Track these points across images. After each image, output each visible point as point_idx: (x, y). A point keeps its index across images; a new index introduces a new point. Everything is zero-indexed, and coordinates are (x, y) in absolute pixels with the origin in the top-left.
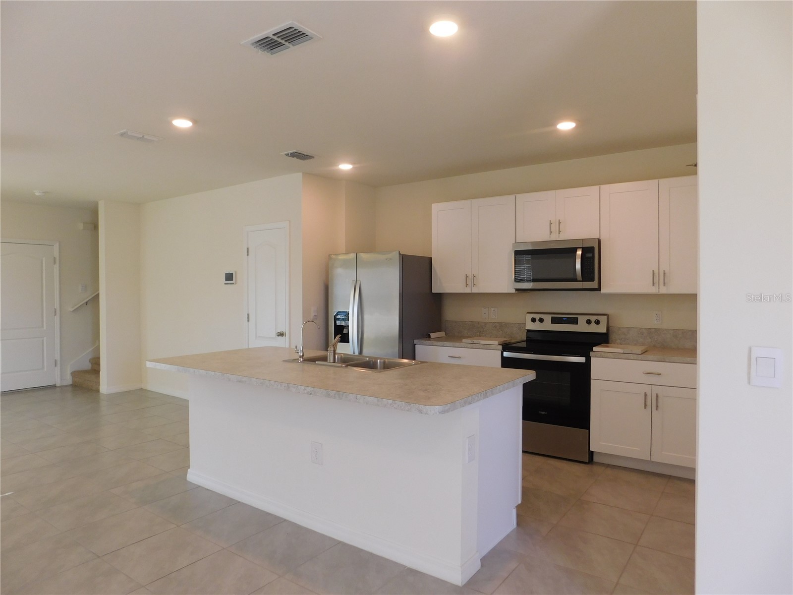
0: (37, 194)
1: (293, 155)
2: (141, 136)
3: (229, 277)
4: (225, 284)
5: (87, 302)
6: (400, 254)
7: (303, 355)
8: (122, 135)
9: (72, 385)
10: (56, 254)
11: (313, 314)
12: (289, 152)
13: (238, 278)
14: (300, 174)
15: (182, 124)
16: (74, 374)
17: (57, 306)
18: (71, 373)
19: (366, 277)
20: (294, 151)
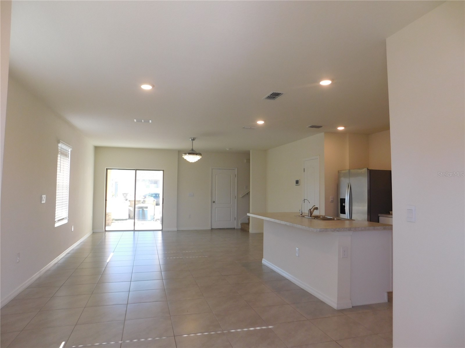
0: (227, 150)
1: (312, 127)
2: (250, 128)
3: (297, 182)
4: (296, 185)
5: (247, 194)
6: (368, 169)
7: (302, 214)
8: (244, 128)
9: (241, 229)
10: (236, 173)
11: (331, 200)
12: (310, 126)
13: (301, 182)
14: (323, 133)
15: (260, 122)
16: (242, 224)
17: (236, 195)
18: (241, 224)
19: (354, 181)
20: (311, 125)
